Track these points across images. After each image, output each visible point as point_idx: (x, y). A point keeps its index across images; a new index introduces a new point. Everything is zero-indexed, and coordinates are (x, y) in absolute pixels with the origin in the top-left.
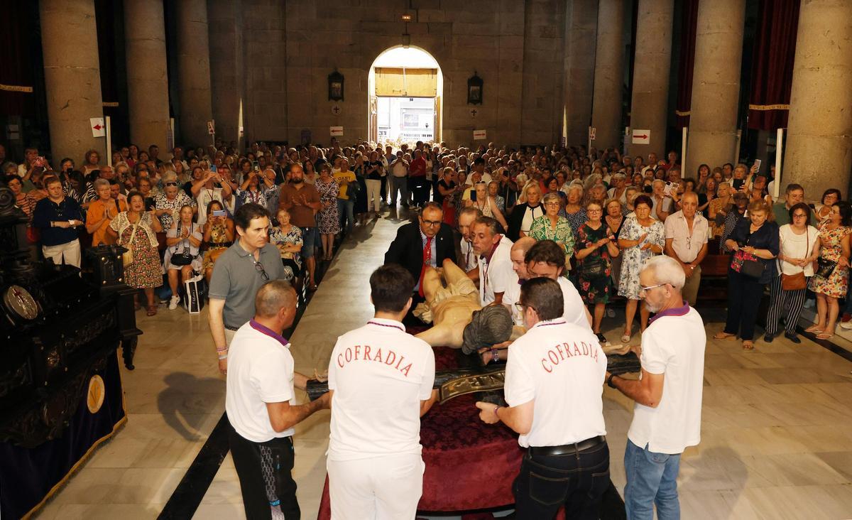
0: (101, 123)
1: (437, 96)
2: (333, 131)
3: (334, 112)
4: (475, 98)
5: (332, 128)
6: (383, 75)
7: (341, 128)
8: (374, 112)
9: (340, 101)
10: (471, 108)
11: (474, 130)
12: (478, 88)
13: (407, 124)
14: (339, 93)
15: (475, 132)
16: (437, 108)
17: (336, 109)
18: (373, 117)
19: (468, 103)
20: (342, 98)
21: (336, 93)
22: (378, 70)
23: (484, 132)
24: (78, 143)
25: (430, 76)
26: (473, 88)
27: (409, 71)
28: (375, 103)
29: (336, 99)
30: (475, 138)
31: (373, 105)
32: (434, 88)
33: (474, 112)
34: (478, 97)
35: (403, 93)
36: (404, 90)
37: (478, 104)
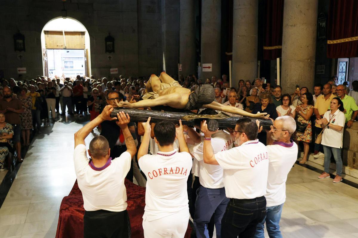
1: (87, 49)
2: (19, 71)
3: (19, 58)
4: (110, 49)
5: (19, 69)
6: (49, 35)
7: (25, 69)
8: (45, 59)
9: (23, 52)
10: (108, 55)
11: (110, 68)
12: (112, 43)
13: (66, 67)
14: (22, 46)
15: (111, 70)
16: (86, 56)
17: (21, 57)
18: (45, 62)
19: (106, 52)
20: (24, 49)
21: (20, 47)
22: (46, 32)
23: (117, 69)
25: (81, 36)
26: (109, 43)
27: (67, 33)
28: (46, 53)
29: (20, 50)
30: (112, 73)
31: (44, 54)
32: (84, 44)
33: (110, 57)
34: (112, 48)
35: (64, 47)
36: (64, 45)
37: (112, 53)
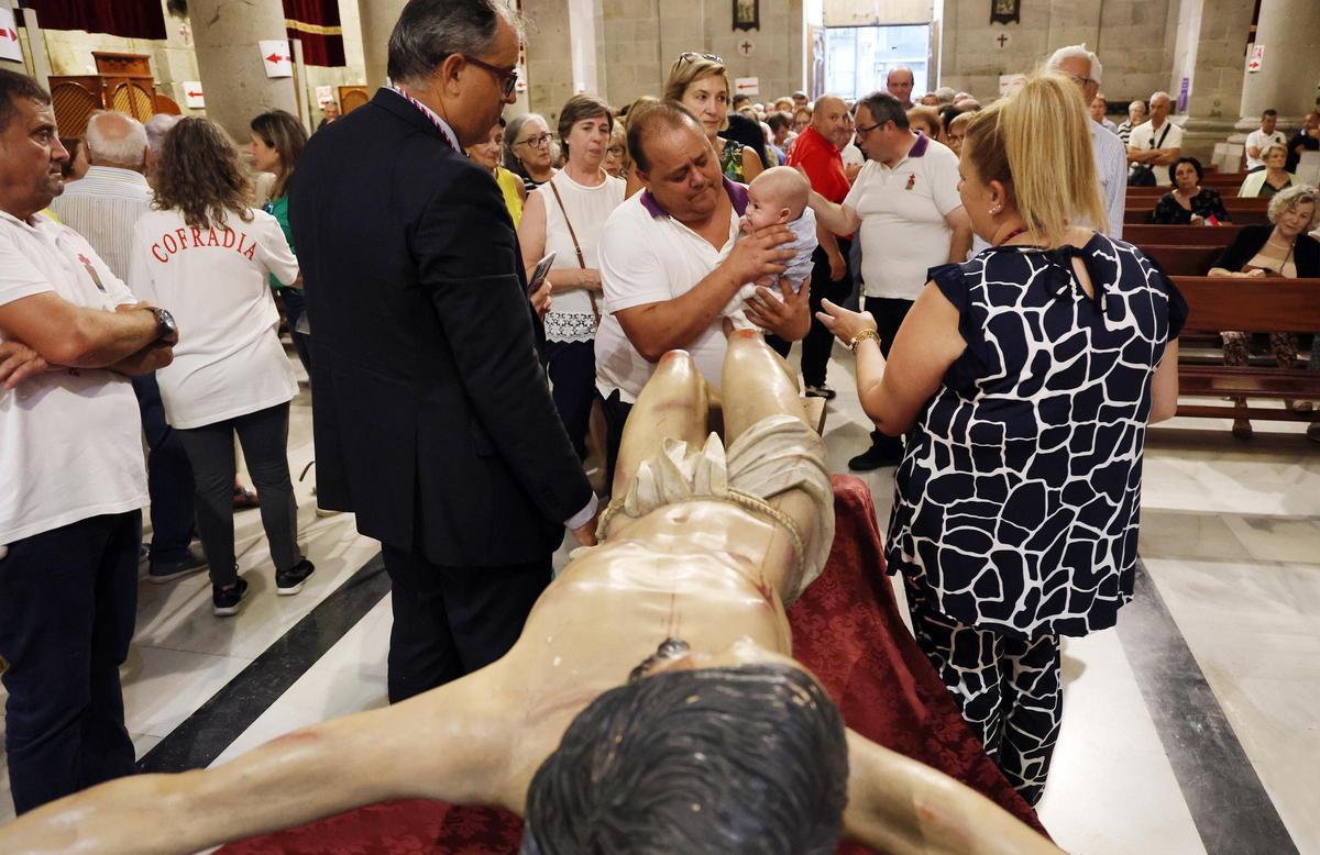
0: (284, 52)
1: (935, 20)
2: (741, 87)
3: (742, 51)
4: (1005, 11)
5: (739, 82)
7: (754, 81)
8: (818, 57)
9: (752, 31)
10: (998, 29)
11: (1001, 74)
14: (751, 15)
15: (1004, 78)
16: (933, 45)
17: (746, 46)
18: (817, 65)
19: (992, 21)
20: (756, 24)
21: (745, 16)
24: (240, 88)
28: (821, 39)
29: (746, 27)
31: (817, 43)
32: (930, 6)
33: (1002, 39)
34: (1012, 8)
35: (871, 20)
36: (873, 13)
37: (1012, 24)
